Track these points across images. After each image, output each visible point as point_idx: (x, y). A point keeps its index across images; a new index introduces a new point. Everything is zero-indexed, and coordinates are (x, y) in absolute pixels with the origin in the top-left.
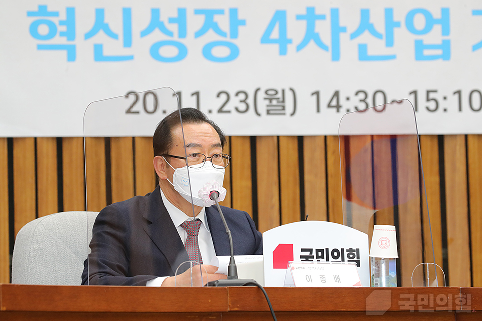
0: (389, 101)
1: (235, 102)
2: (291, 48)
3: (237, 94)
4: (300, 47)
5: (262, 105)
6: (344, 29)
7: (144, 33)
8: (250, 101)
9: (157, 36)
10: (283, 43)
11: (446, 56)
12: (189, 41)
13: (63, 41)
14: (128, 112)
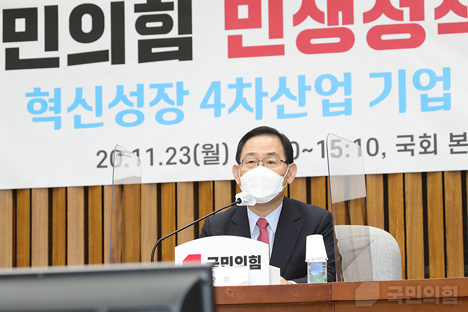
0: (301, 150)
1: (180, 155)
2: (224, 111)
3: (181, 150)
4: (231, 111)
5: (201, 157)
6: (266, 94)
7: (111, 105)
8: (191, 154)
9: (121, 106)
10: (218, 107)
11: (348, 111)
12: (146, 110)
13: (51, 114)
14: (99, 166)
